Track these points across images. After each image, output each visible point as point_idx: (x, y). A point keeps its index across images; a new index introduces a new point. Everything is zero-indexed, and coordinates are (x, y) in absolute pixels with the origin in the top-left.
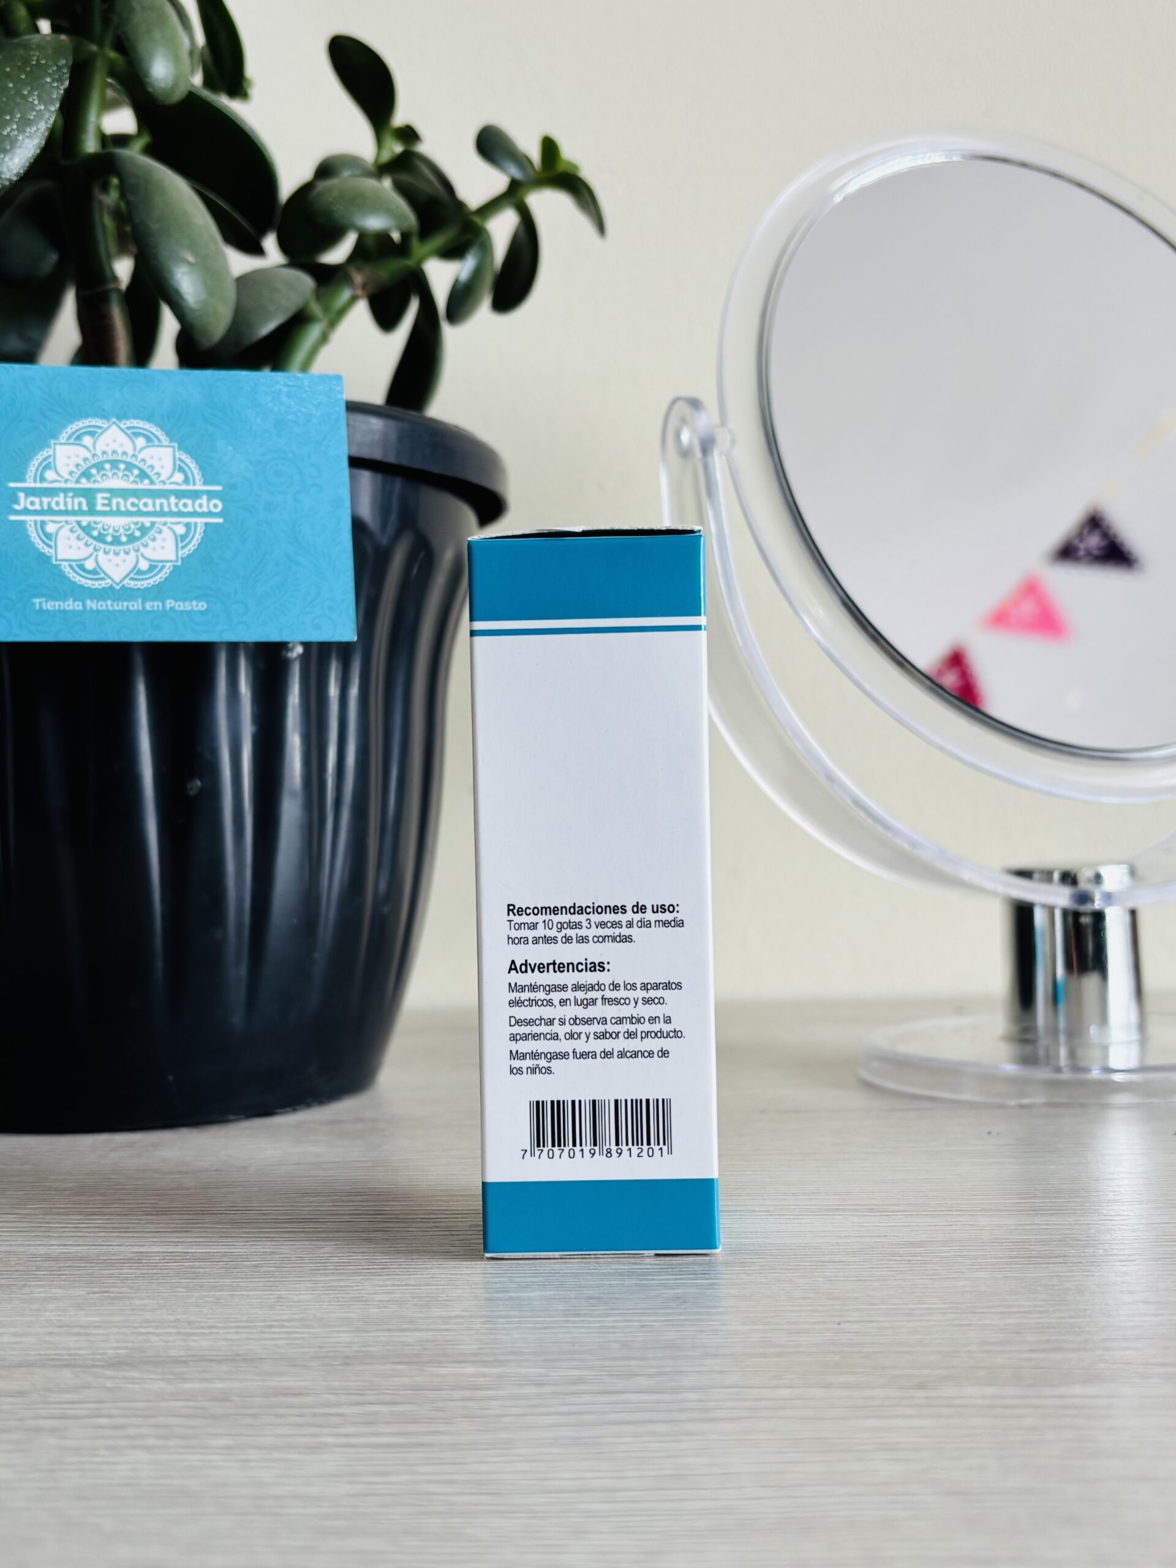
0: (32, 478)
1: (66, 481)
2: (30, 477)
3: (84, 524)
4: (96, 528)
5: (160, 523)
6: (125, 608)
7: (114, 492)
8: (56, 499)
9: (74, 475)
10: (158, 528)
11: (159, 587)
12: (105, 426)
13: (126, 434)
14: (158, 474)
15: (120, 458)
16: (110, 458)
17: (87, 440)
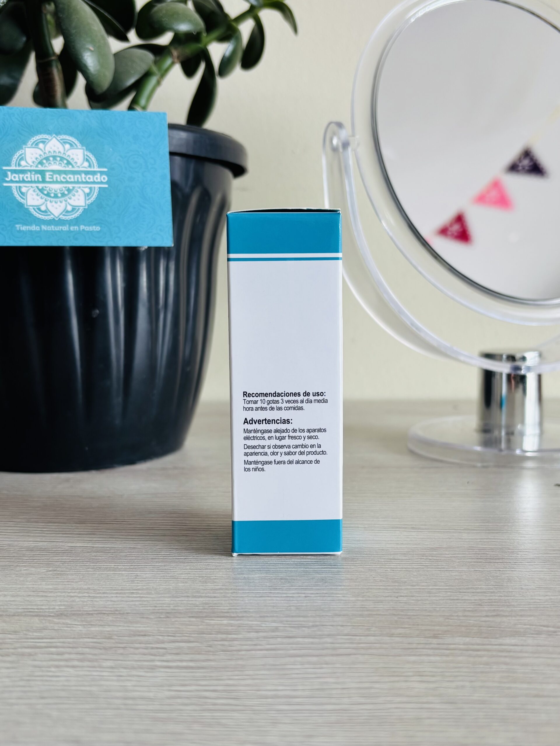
0: (14, 164)
1: (31, 166)
2: (13, 164)
3: (40, 188)
4: (46, 190)
5: (77, 187)
6: (60, 230)
7: (54, 172)
8: (26, 175)
9: (35, 163)
10: (76, 190)
11: (77, 219)
12: (50, 138)
13: (61, 143)
14: (76, 163)
15: (57, 155)
16: (53, 155)
17: (41, 145)
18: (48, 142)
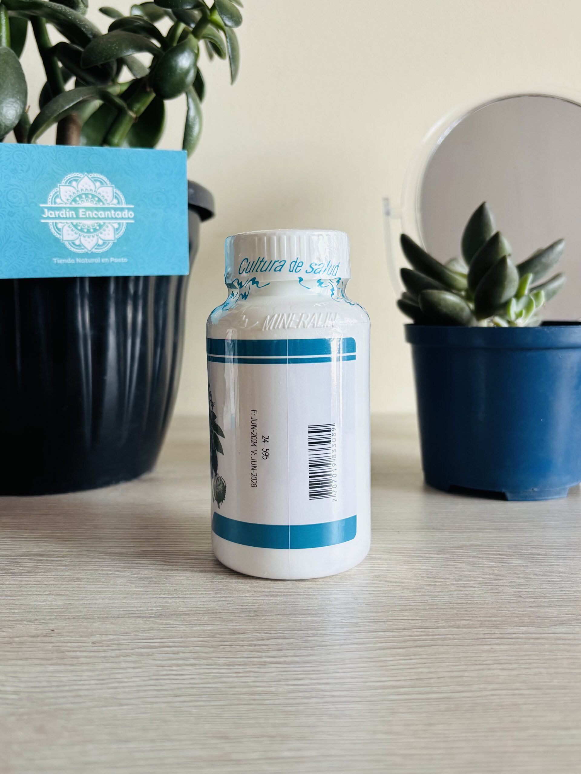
1: (66, 203)
2: (49, 201)
3: (75, 224)
4: (79, 226)
5: (107, 223)
6: (93, 262)
7: (87, 209)
8: (62, 212)
9: (69, 200)
10: (106, 225)
11: (108, 252)
12: (82, 177)
13: (92, 181)
14: (106, 200)
15: (89, 192)
16: (85, 192)
17: (74, 184)
18: (81, 180)
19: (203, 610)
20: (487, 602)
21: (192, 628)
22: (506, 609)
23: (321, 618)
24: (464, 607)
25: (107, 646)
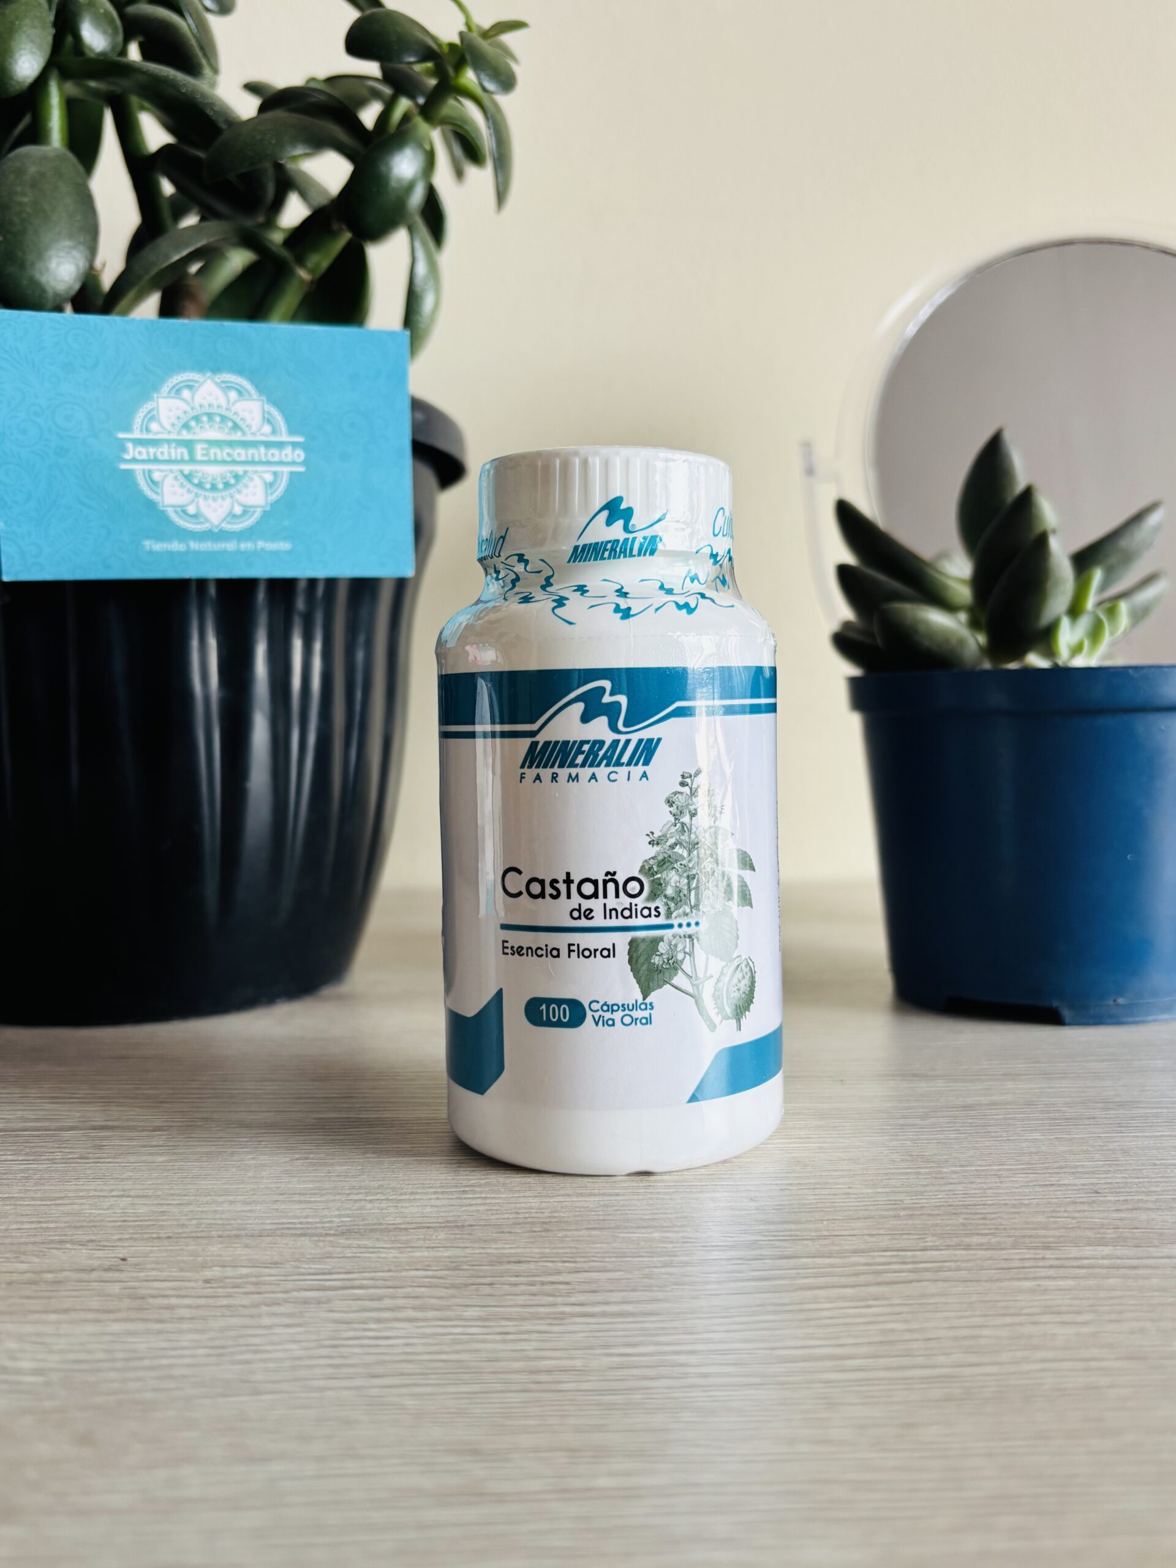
1: (169, 432)
2: (136, 428)
3: (186, 472)
4: (196, 477)
5: (251, 472)
6: (222, 549)
7: (212, 443)
8: (161, 449)
9: (176, 427)
10: (250, 476)
11: (251, 529)
12: (202, 380)
13: (220, 387)
14: (249, 427)
15: (215, 410)
16: (207, 411)
17: (186, 393)
18: (199, 387)
19: (435, 1221)
20: (1026, 1202)
21: (411, 1254)
22: (1066, 1215)
23: (681, 1235)
24: (979, 1211)
25: (234, 1287)
